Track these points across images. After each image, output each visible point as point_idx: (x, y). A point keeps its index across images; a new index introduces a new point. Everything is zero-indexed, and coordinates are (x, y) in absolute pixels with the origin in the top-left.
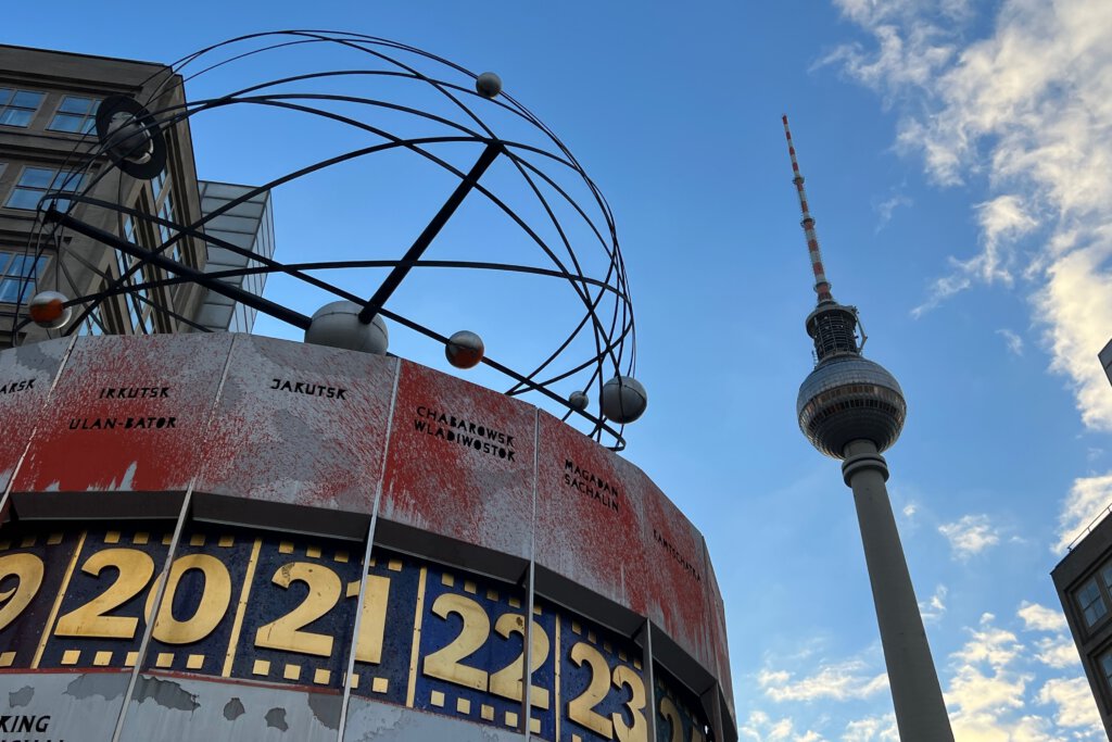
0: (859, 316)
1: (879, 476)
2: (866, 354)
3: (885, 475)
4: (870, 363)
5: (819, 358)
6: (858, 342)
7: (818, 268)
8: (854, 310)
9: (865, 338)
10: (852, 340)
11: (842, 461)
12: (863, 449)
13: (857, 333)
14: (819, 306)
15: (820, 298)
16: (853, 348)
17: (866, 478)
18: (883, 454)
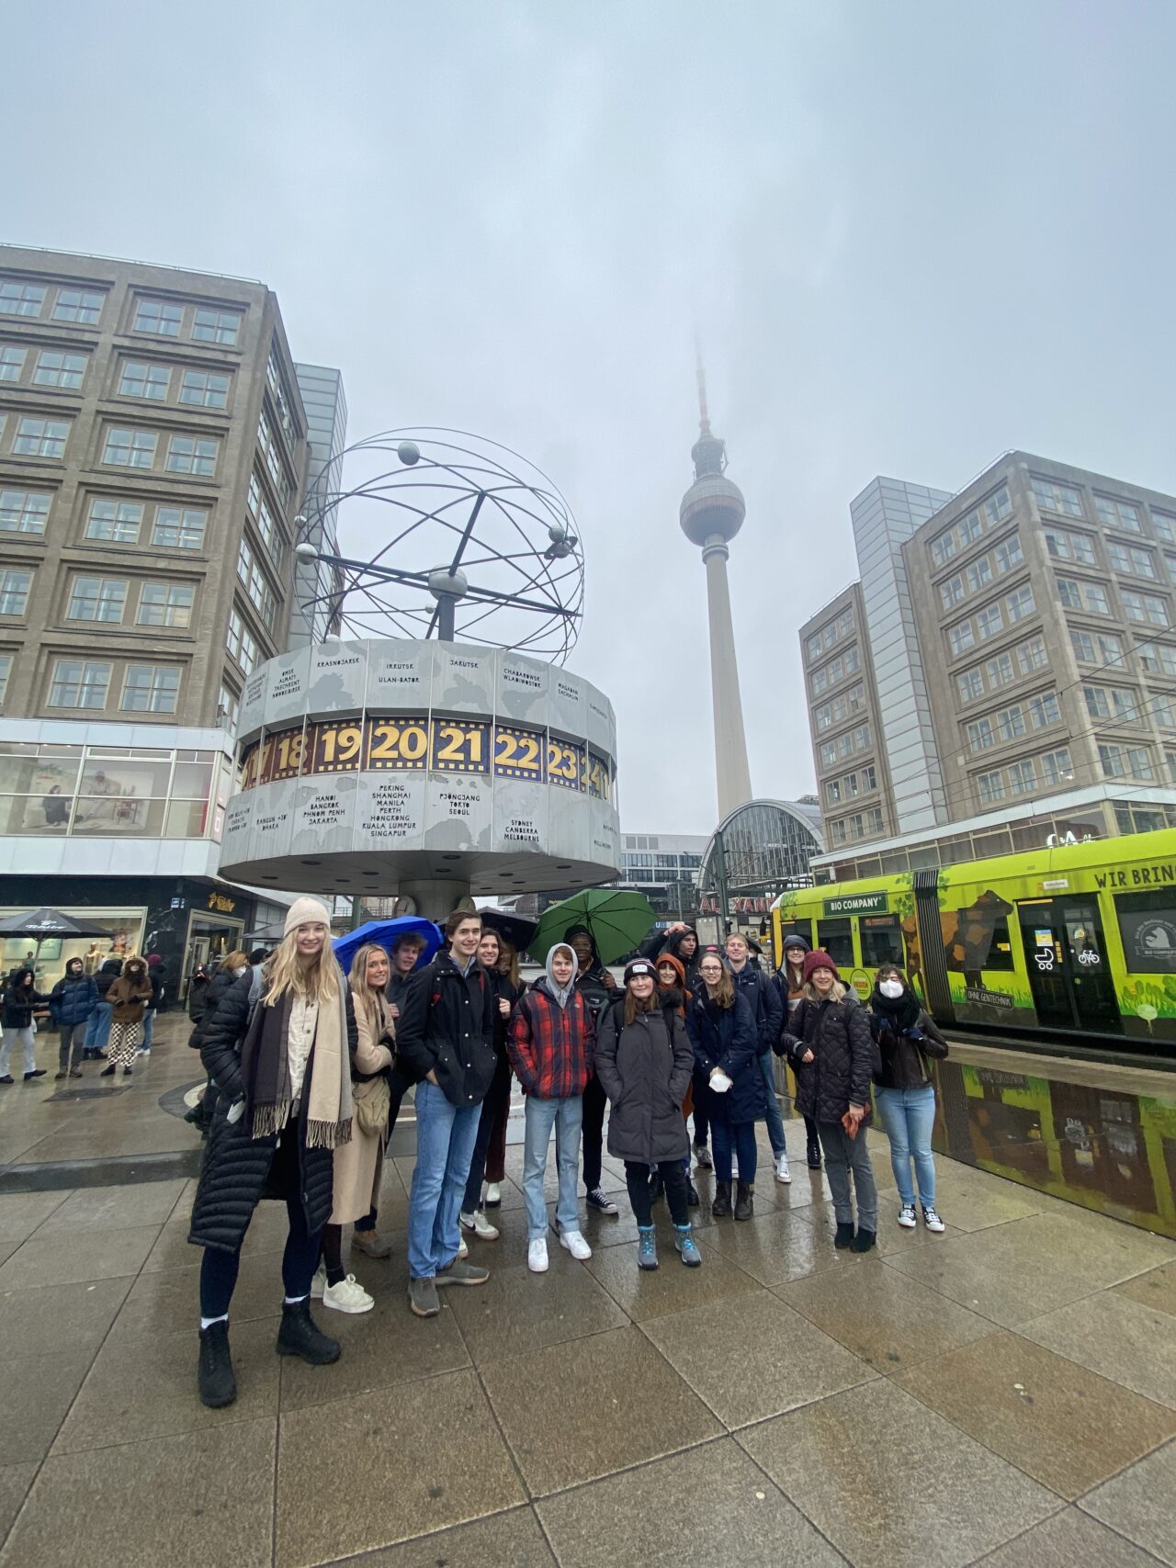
0: (726, 447)
1: (723, 558)
2: (726, 475)
3: (727, 556)
4: (729, 482)
5: (698, 475)
6: (723, 466)
7: (704, 410)
8: (723, 442)
9: (727, 463)
10: (719, 463)
11: (700, 549)
12: (715, 541)
13: (723, 459)
14: (701, 438)
15: (702, 433)
16: (721, 472)
17: (715, 557)
18: (728, 544)
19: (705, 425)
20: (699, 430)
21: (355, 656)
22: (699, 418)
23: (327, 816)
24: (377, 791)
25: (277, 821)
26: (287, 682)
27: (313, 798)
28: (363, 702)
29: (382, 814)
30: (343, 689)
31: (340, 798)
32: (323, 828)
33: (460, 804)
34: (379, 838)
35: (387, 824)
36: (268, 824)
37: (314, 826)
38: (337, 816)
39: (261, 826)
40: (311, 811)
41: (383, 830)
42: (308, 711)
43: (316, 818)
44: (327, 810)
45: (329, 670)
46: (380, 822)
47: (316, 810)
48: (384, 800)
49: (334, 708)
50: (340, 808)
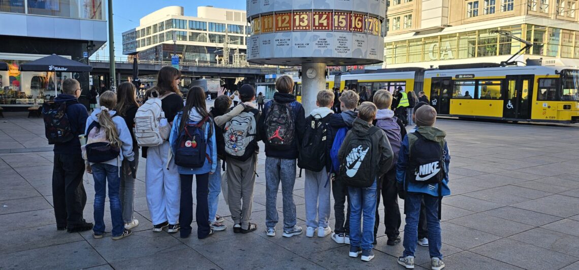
24: (339, 38)
25: (304, 45)
27: (318, 39)
29: (340, 46)
31: (328, 40)
32: (323, 49)
33: (360, 43)
36: (300, 46)
38: (328, 46)
41: (341, 51)
43: (320, 46)
44: (324, 43)
47: (320, 43)
48: (341, 41)
49: (323, 8)
50: (328, 43)
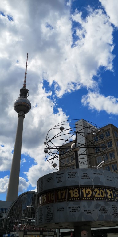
3: (24, 118)
4: (28, 100)
5: (21, 96)
7: (25, 81)
8: (28, 90)
10: (26, 95)
12: (22, 112)
14: (23, 88)
17: (21, 117)
19: (25, 85)
20: (23, 86)
21: (101, 173)
22: (24, 83)
23: (104, 212)
24: (112, 206)
25: (91, 211)
26: (86, 176)
27: (100, 207)
28: (105, 184)
29: (114, 212)
30: (101, 181)
31: (106, 207)
32: (104, 215)
34: (115, 218)
35: (116, 214)
36: (88, 212)
37: (102, 214)
38: (107, 212)
39: (86, 212)
40: (100, 210)
41: (115, 216)
42: (93, 184)
43: (102, 212)
44: (104, 210)
45: (97, 175)
46: (114, 214)
47: (102, 210)
48: (114, 209)
49: (99, 185)
50: (107, 210)
